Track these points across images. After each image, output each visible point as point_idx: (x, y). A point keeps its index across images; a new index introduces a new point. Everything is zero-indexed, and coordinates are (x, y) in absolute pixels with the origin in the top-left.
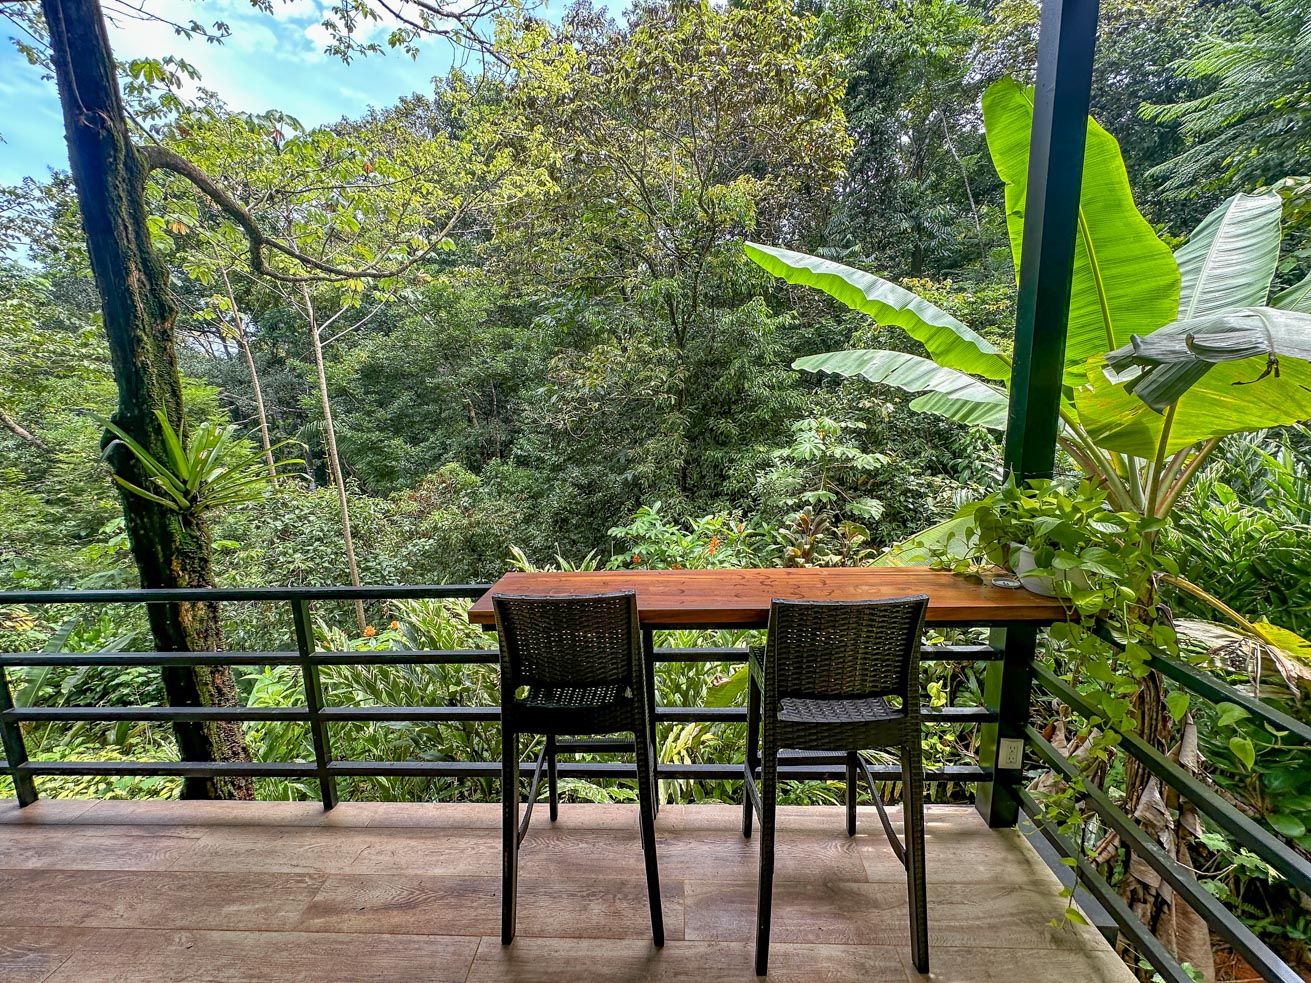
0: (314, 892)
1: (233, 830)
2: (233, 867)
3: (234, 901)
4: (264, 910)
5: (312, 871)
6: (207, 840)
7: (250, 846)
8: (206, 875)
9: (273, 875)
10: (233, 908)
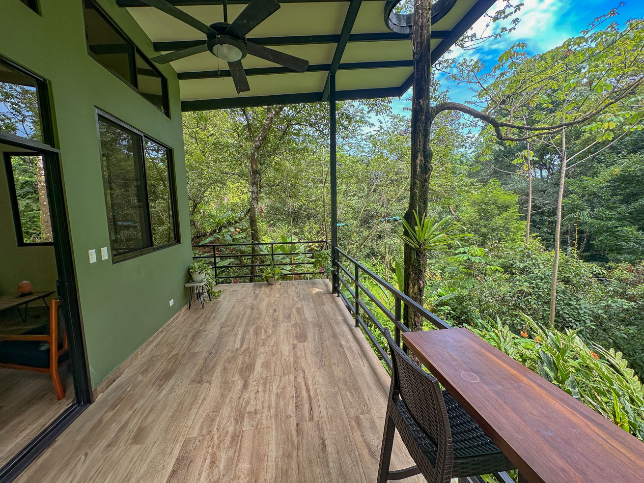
0: (363, 413)
1: (372, 372)
2: (361, 382)
3: (351, 393)
4: (351, 403)
5: (369, 407)
6: (366, 369)
7: (369, 381)
8: (355, 378)
9: (363, 396)
10: (348, 394)
